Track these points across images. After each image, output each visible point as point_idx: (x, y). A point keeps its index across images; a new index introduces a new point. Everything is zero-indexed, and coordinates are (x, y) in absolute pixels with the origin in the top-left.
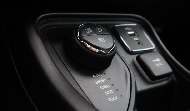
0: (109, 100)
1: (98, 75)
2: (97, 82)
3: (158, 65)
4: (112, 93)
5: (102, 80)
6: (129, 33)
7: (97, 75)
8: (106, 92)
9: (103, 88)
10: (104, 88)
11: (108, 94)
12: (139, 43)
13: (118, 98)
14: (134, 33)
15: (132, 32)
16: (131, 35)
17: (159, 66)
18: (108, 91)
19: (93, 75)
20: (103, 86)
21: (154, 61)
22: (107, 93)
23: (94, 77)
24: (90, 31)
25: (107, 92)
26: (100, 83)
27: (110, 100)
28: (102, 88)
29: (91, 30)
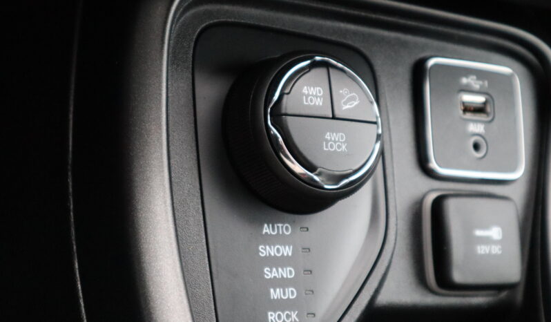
0: (270, 318)
1: (282, 227)
2: (265, 250)
3: (483, 252)
4: (288, 298)
5: (281, 248)
6: (468, 98)
7: (278, 227)
8: (275, 291)
9: (273, 275)
10: (275, 277)
11: (276, 298)
12: (476, 147)
13: (297, 320)
14: (485, 103)
15: (479, 99)
16: (467, 109)
17: (482, 256)
18: (282, 290)
19: (266, 225)
20: (274, 270)
21: (479, 233)
22: (276, 294)
23: (264, 231)
24: (314, 99)
25: (278, 290)
26: (273, 254)
27: (273, 318)
28: (269, 274)
29: (320, 97)
